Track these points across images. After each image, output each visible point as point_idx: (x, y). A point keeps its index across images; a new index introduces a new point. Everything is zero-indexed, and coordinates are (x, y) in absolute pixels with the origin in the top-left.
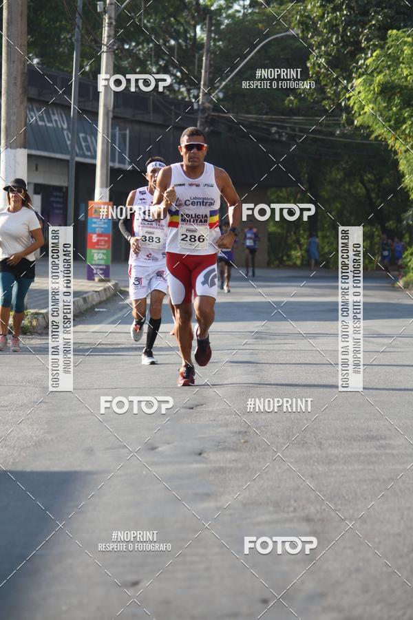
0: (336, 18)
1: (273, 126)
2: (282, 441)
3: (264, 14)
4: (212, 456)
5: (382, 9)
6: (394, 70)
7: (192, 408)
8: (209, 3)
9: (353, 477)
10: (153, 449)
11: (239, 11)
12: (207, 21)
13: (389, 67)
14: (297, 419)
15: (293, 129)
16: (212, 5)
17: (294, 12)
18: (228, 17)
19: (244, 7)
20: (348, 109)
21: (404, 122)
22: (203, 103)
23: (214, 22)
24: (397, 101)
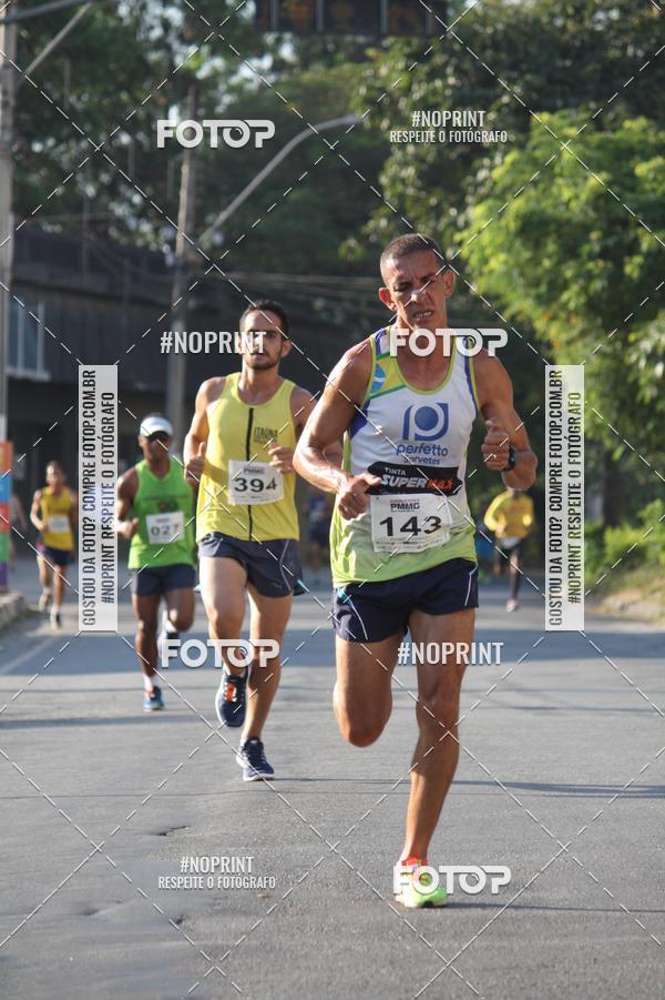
0: (434, 92)
1: (317, 296)
2: (335, 894)
3: (298, 85)
4: (202, 926)
5: (522, 73)
6: (544, 190)
7: (165, 834)
8: (192, 64)
9: (471, 962)
10: (89, 913)
11: (249, 80)
12: (190, 99)
13: (535, 183)
14: (364, 852)
15: (355, 302)
16: (199, 68)
17: (355, 81)
18: (231, 90)
19: (260, 72)
20: (459, 263)
21: (565, 286)
22: (184, 254)
23: (203, 99)
24: (551, 247)
